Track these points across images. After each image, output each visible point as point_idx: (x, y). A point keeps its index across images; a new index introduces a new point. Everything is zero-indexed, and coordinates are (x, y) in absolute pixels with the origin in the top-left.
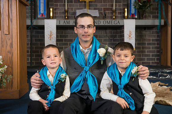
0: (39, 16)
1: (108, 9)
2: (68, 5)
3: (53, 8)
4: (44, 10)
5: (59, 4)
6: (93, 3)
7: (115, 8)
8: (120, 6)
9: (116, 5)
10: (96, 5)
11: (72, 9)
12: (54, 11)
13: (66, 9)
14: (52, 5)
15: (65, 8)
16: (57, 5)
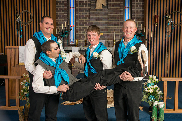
0: (70, 43)
1: (111, 39)
3: (78, 39)
4: (74, 39)
5: (82, 36)
6: (102, 36)
7: (115, 39)
8: (118, 37)
9: (116, 37)
10: (104, 37)
12: (79, 40)
13: (86, 39)
14: (78, 37)
16: (80, 37)
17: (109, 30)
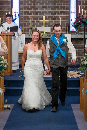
2: (32, 23)
5: (26, 23)
6: (48, 23)
11: (35, 26)
15: (30, 26)
17: (55, 16)
